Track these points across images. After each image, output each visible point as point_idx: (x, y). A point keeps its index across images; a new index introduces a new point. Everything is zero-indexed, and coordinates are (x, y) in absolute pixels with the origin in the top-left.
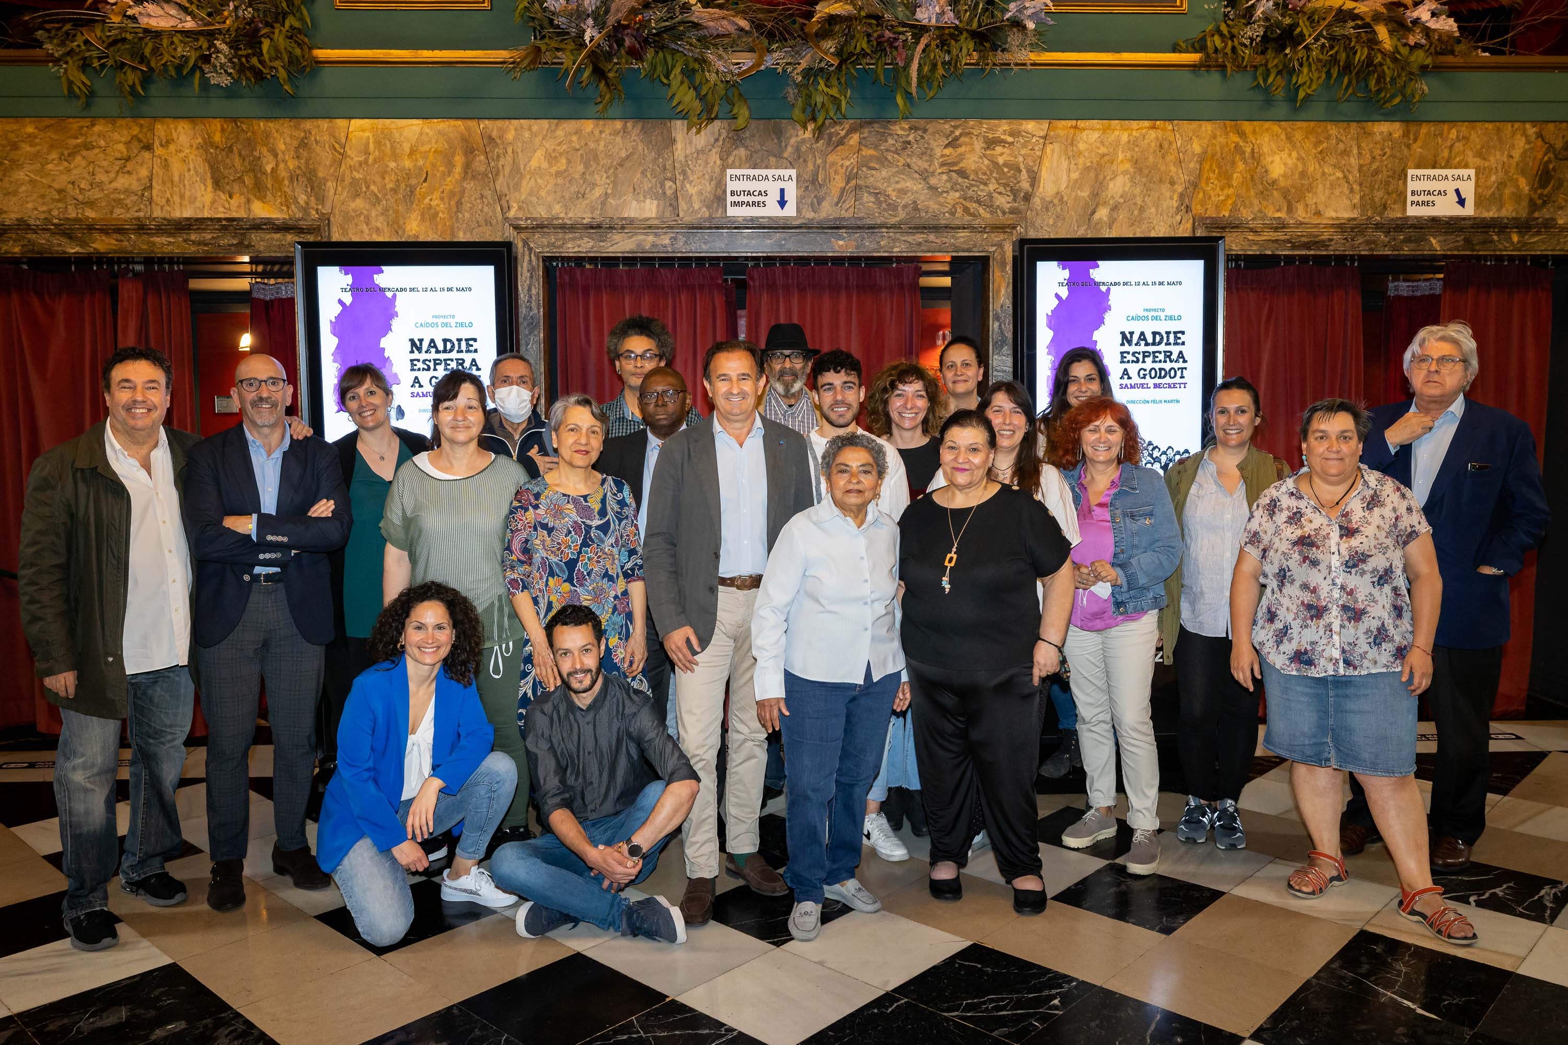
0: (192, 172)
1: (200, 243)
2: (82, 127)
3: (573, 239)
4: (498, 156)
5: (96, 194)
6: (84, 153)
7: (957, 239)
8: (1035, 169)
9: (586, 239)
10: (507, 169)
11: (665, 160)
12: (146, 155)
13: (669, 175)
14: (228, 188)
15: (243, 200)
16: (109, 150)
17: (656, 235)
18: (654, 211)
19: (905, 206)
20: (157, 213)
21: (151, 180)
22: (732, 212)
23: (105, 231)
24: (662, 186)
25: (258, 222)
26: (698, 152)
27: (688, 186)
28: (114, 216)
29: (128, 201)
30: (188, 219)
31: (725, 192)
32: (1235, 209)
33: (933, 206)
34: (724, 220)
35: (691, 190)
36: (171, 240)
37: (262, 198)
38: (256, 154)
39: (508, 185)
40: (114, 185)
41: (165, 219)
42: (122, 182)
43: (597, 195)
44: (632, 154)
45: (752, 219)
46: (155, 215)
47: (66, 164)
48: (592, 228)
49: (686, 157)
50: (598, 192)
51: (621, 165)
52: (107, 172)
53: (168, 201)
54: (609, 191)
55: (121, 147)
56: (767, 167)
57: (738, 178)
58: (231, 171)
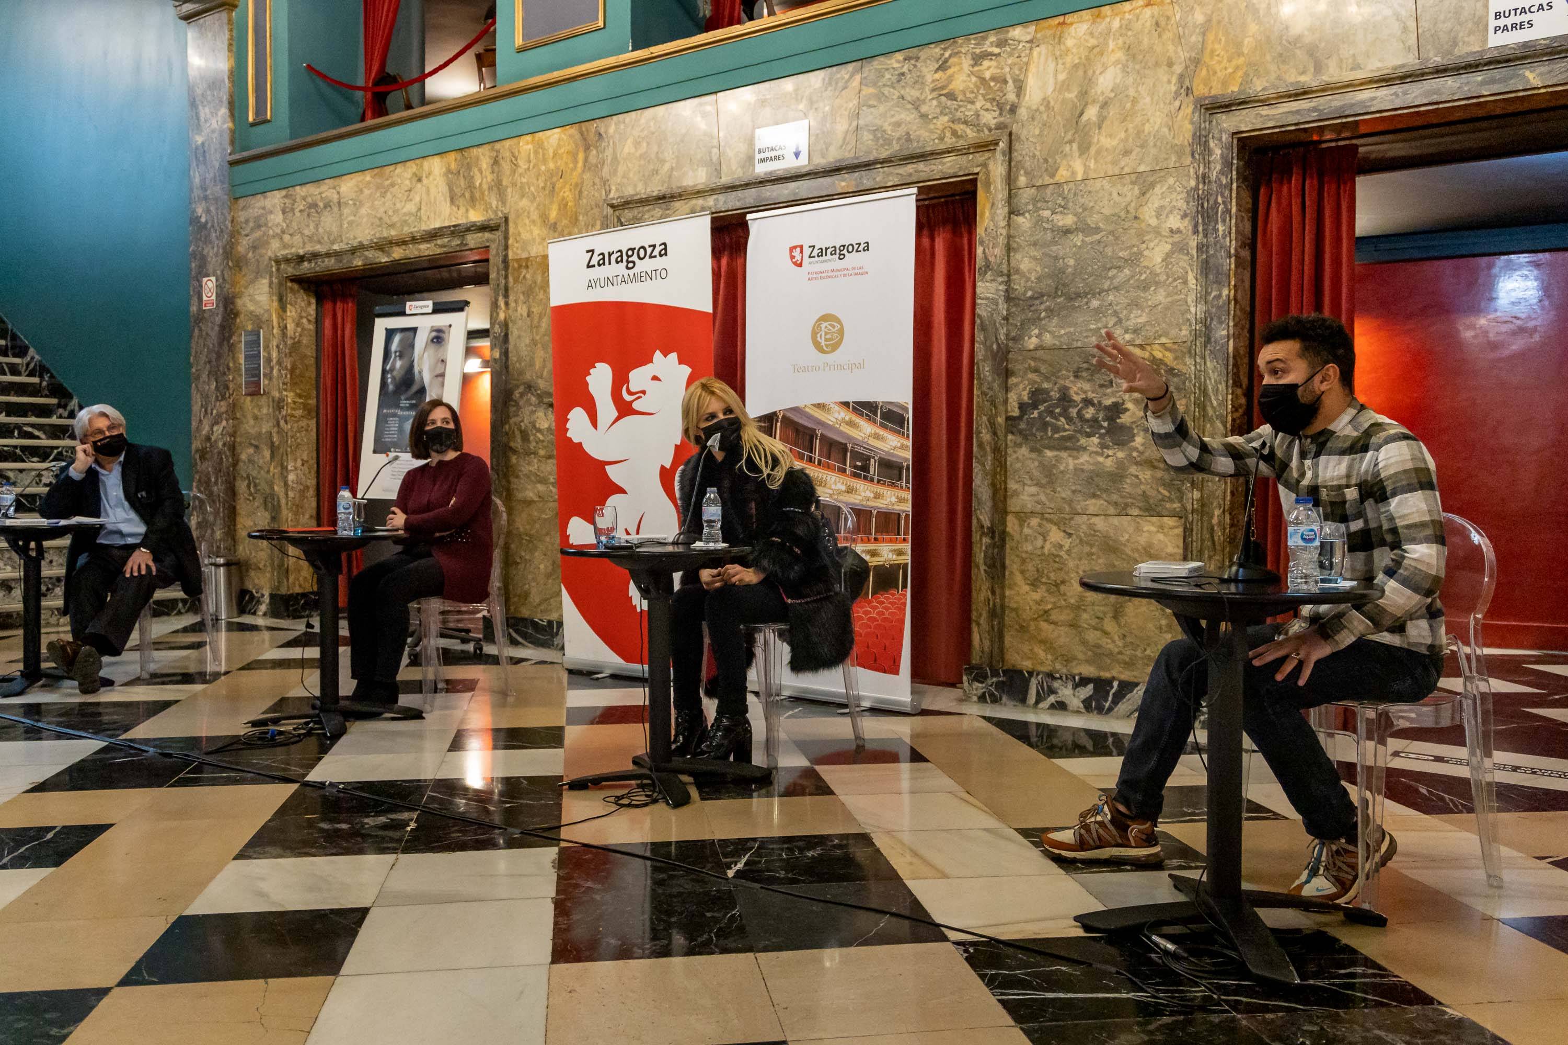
0: (440, 194)
1: (441, 247)
2: (390, 173)
3: (648, 211)
4: (604, 148)
6: (391, 190)
7: (944, 164)
8: (1022, 77)
9: (657, 210)
10: (610, 158)
13: (715, 143)
14: (457, 201)
15: (465, 209)
16: (402, 186)
17: (704, 198)
18: (704, 175)
19: (899, 139)
21: (421, 204)
22: (759, 169)
23: (398, 244)
24: (710, 153)
25: (471, 225)
26: (735, 118)
27: (728, 150)
28: (403, 232)
29: (410, 221)
30: (437, 229)
31: (754, 151)
32: (1247, 80)
33: (924, 134)
34: (753, 177)
35: (731, 153)
36: (428, 246)
37: (473, 207)
38: (472, 174)
39: (609, 172)
40: (404, 210)
41: (425, 231)
42: (408, 207)
43: (666, 169)
44: (690, 129)
45: (772, 172)
46: (421, 228)
47: (383, 199)
49: (727, 124)
51: (682, 141)
52: (401, 202)
53: (428, 217)
54: (674, 165)
56: (786, 122)
57: (764, 136)
58: (459, 190)
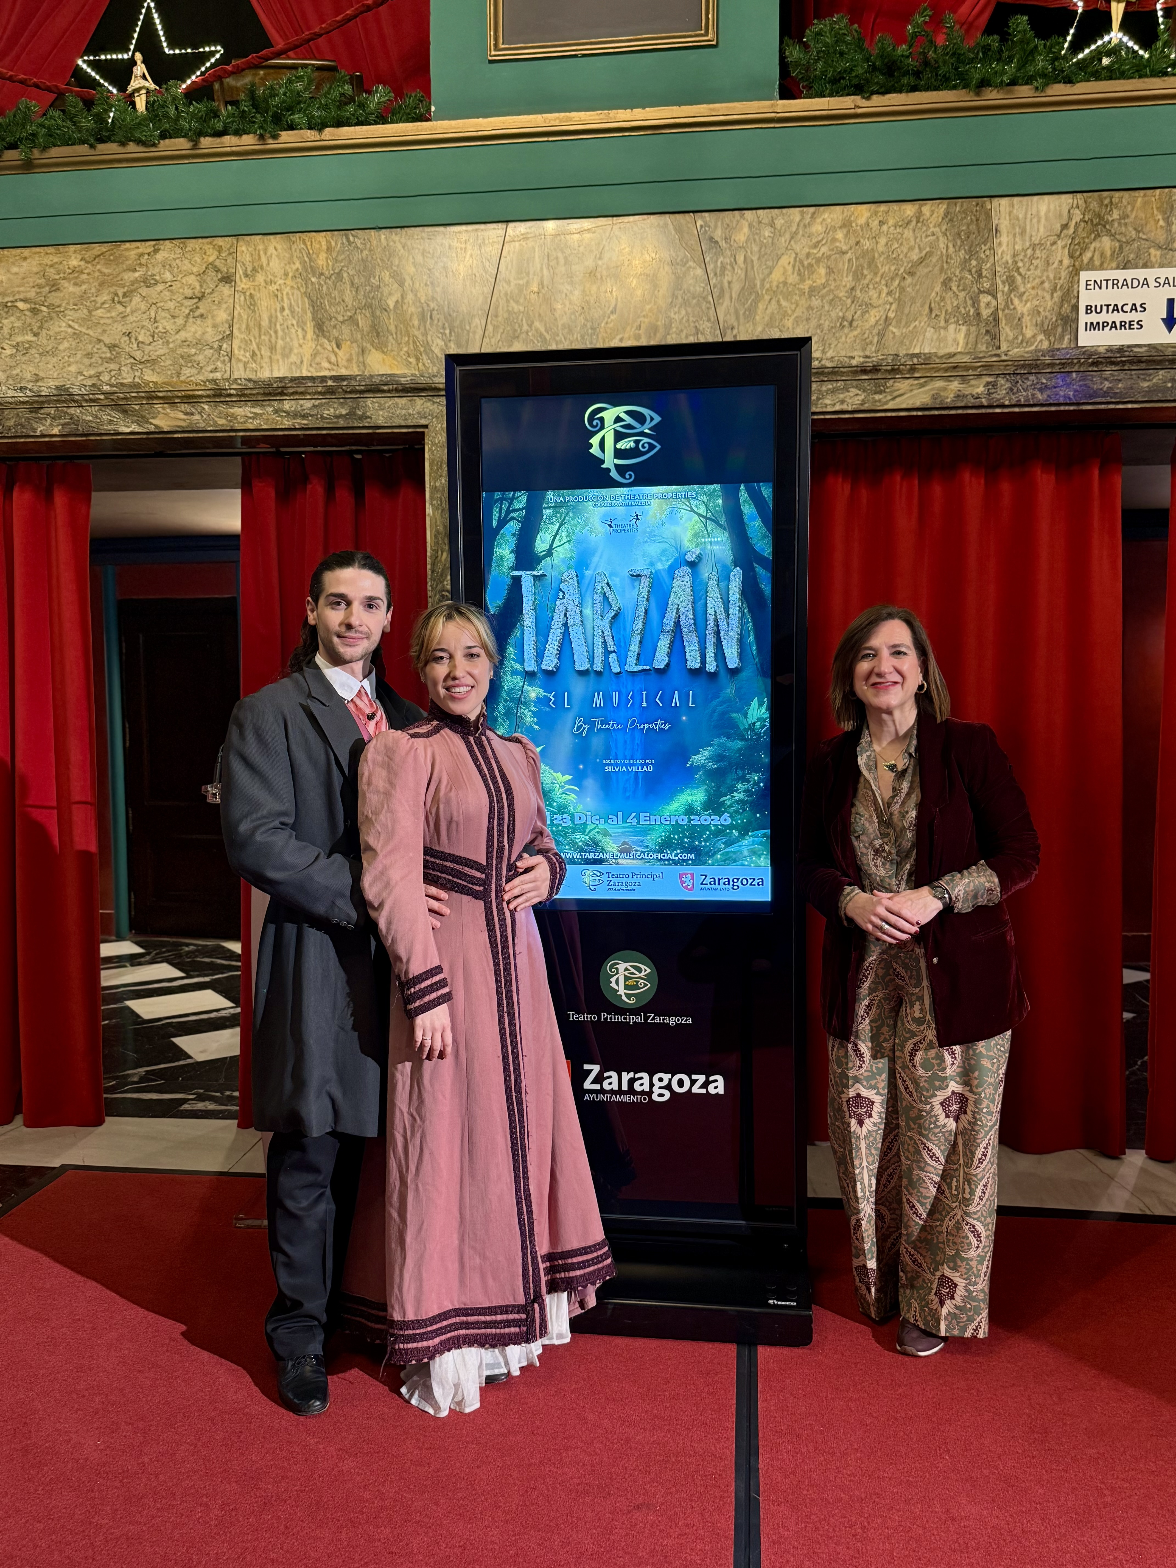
0: (287, 312)
1: (296, 415)
2: (141, 255)
3: (833, 391)
4: (723, 268)
5: (158, 349)
6: (144, 291)
9: (854, 391)
10: (736, 287)
11: (981, 261)
12: (226, 290)
13: (987, 285)
14: (335, 333)
15: (355, 349)
16: (176, 286)
17: (964, 379)
18: (961, 342)
20: (240, 373)
21: (231, 326)
22: (1087, 339)
23: (170, 400)
24: (975, 302)
25: (377, 380)
26: (1034, 247)
27: (1016, 301)
28: (182, 378)
29: (200, 358)
30: (281, 379)
31: (1076, 308)
34: (1074, 352)
35: (1022, 307)
36: (258, 410)
37: (381, 347)
38: (375, 281)
39: (737, 312)
40: (183, 335)
41: (250, 380)
42: (194, 330)
43: (872, 321)
44: (929, 254)
45: (1121, 349)
46: (236, 375)
47: (120, 308)
48: (864, 371)
49: (1014, 256)
50: (873, 317)
51: (911, 274)
52: (173, 317)
53: (254, 354)
54: (891, 315)
55: (192, 280)
56: (1145, 266)
57: (1098, 285)
58: (340, 308)
